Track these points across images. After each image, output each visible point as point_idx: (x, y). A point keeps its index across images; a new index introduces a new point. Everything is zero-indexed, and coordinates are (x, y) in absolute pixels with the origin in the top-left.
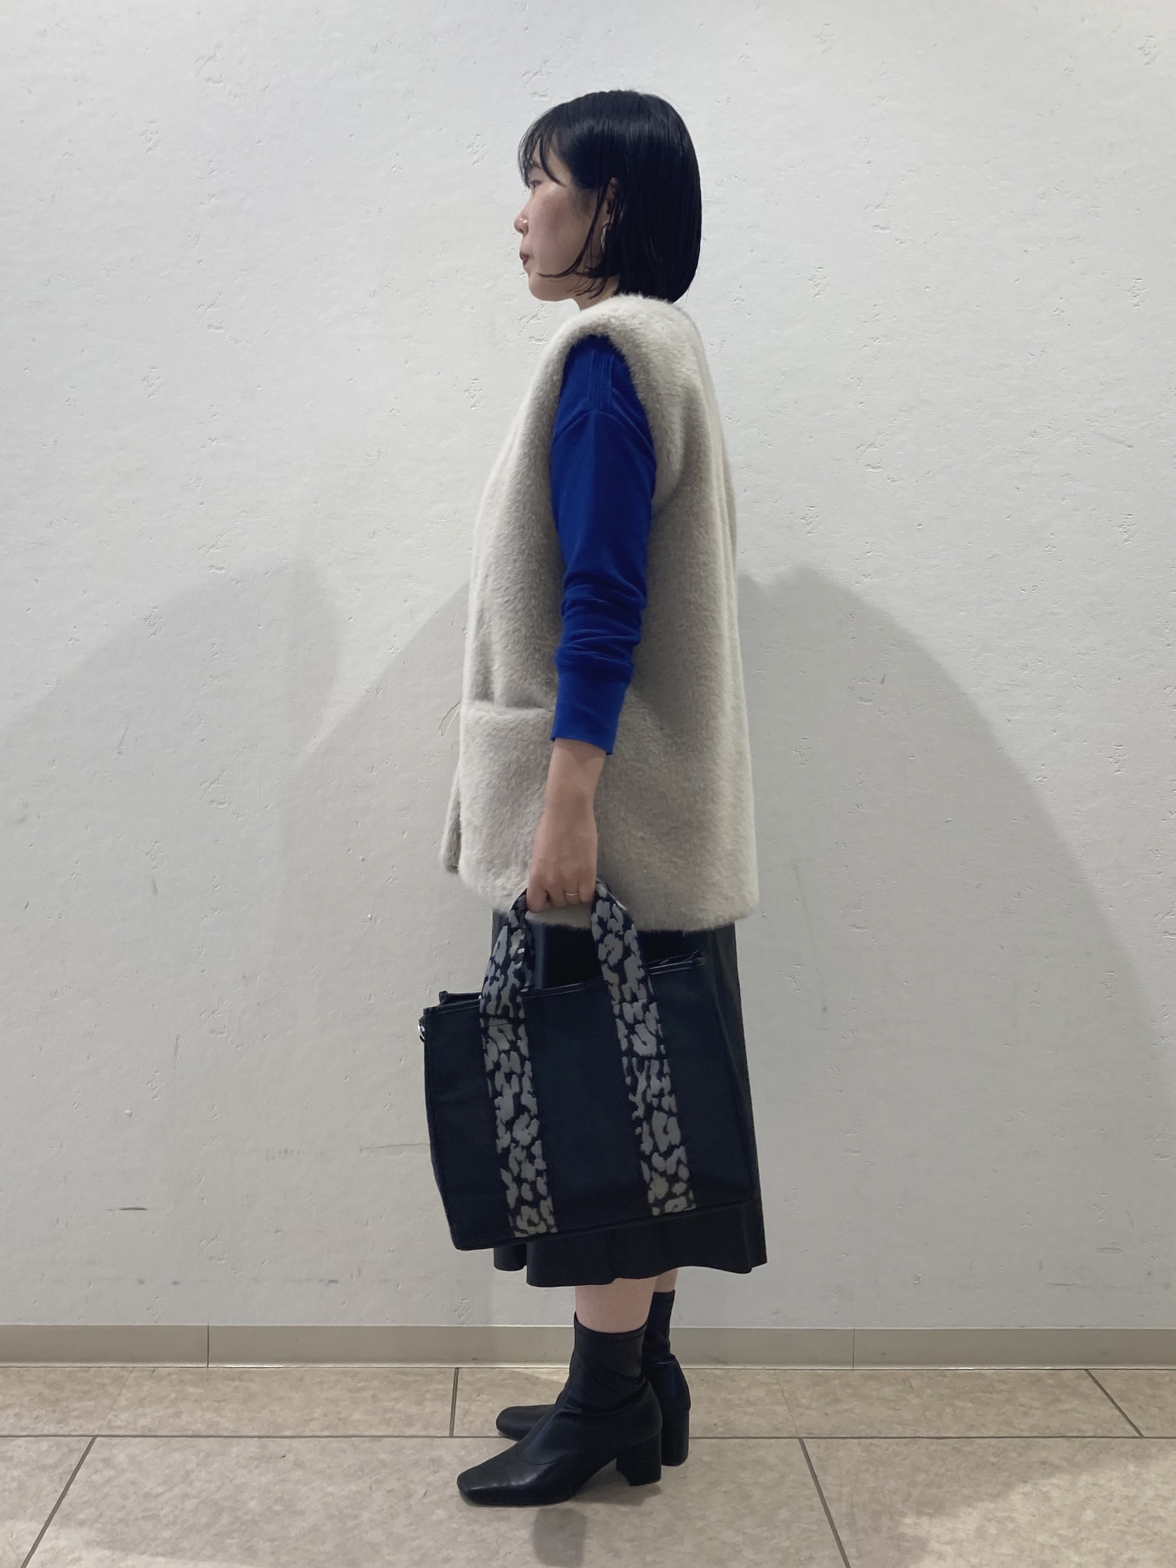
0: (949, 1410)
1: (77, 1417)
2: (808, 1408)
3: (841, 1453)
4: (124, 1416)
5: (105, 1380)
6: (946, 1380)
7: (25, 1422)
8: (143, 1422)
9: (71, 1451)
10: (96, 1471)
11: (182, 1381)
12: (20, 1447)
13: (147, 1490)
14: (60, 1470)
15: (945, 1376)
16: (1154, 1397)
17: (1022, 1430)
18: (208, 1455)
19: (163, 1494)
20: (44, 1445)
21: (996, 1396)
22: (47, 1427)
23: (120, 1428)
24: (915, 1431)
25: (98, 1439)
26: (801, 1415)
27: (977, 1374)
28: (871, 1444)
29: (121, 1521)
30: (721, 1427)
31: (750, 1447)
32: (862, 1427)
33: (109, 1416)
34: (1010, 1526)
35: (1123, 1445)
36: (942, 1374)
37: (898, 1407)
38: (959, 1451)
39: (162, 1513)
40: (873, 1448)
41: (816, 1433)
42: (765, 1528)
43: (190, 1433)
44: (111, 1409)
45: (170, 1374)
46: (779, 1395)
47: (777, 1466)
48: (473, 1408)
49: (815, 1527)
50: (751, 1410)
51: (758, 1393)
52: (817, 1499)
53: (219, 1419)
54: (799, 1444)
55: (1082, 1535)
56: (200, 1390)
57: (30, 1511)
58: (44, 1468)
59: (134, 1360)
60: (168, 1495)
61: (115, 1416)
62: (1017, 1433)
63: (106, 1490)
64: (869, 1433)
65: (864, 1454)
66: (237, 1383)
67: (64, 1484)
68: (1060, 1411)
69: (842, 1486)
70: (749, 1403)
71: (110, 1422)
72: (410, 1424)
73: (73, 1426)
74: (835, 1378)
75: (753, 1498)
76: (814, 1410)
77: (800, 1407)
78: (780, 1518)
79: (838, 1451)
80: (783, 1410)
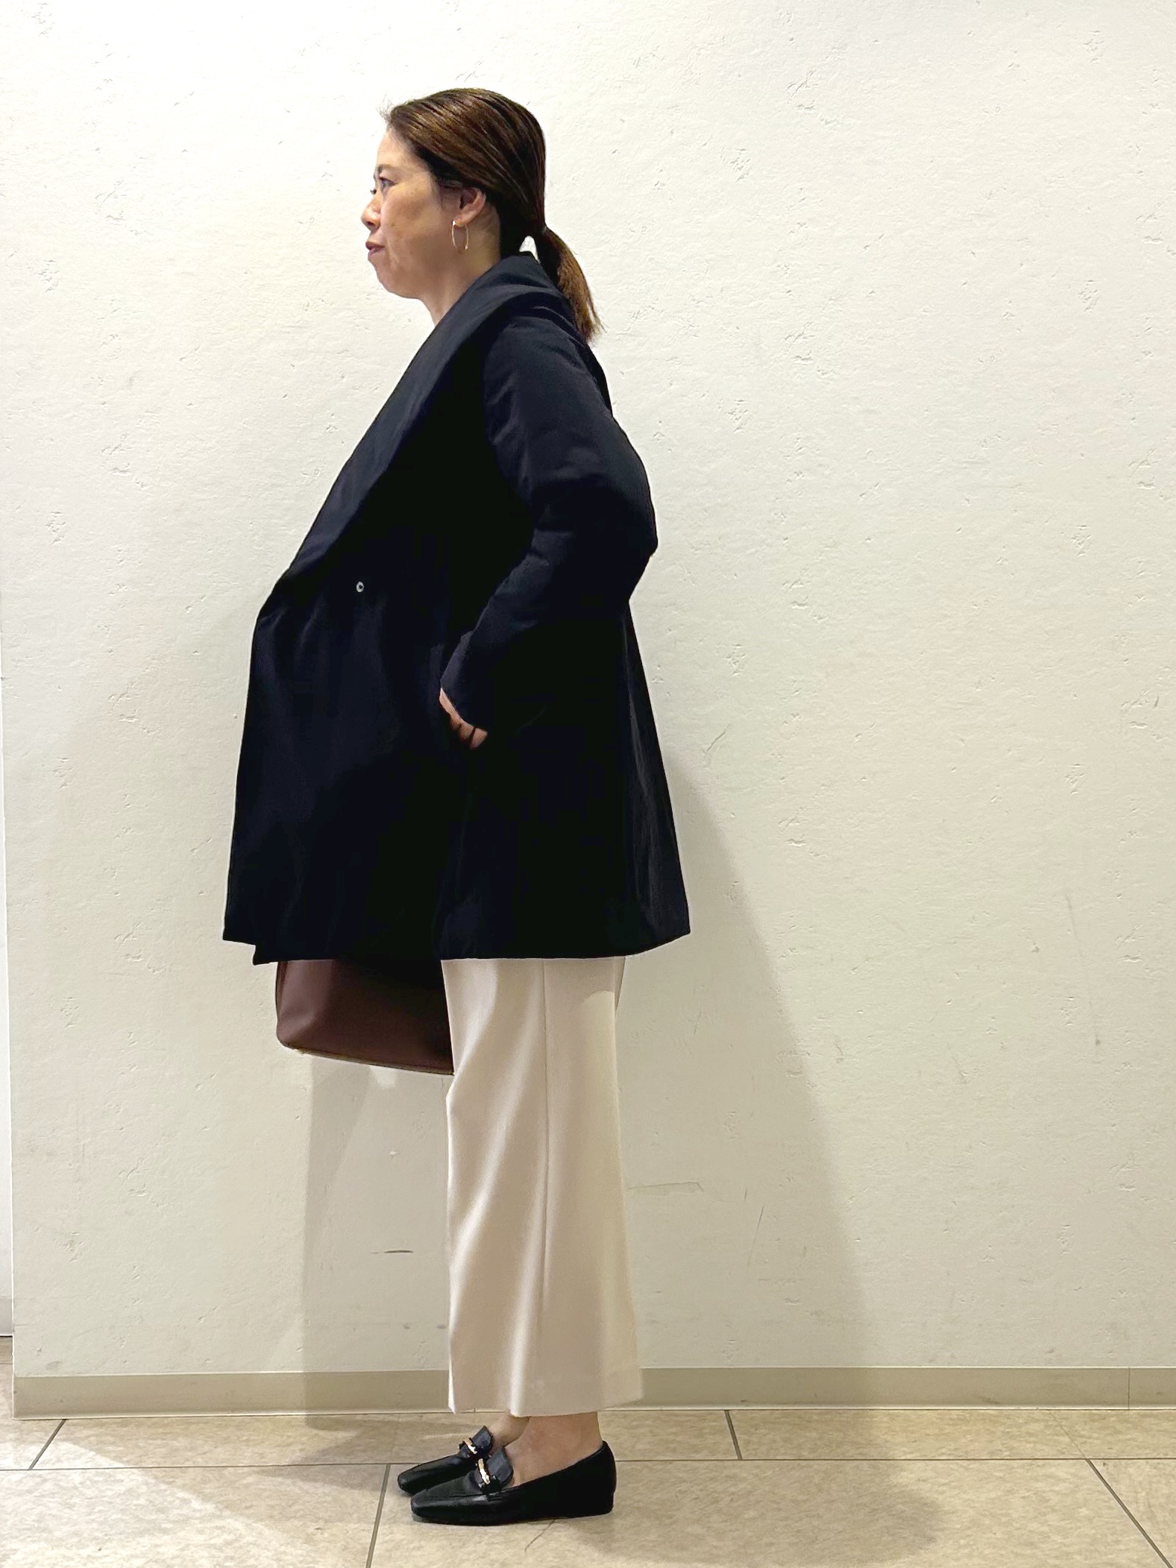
1: (360, 1451)
2: (1090, 1438)
3: (1131, 1470)
4: (409, 1449)
7: (311, 1455)
9: (372, 1475)
12: (320, 1473)
14: (367, 1488)
20: (342, 1471)
22: (336, 1459)
25: (392, 1466)
26: (1085, 1442)
28: (1159, 1463)
30: (1006, 1451)
31: (1039, 1466)
32: (1148, 1451)
40: (1161, 1466)
41: (1102, 1456)
42: (1067, 1522)
44: (393, 1444)
46: (1058, 1428)
47: (1067, 1479)
48: (754, 1439)
50: (1032, 1439)
51: (1034, 1427)
54: (1086, 1463)
64: (1154, 1455)
65: (1154, 1471)
69: (1136, 1492)
70: (1031, 1435)
72: (696, 1452)
74: (1112, 1416)
75: (1051, 1501)
76: (1097, 1439)
77: (1081, 1436)
78: (1081, 1514)
79: (1126, 1468)
80: (1067, 1439)
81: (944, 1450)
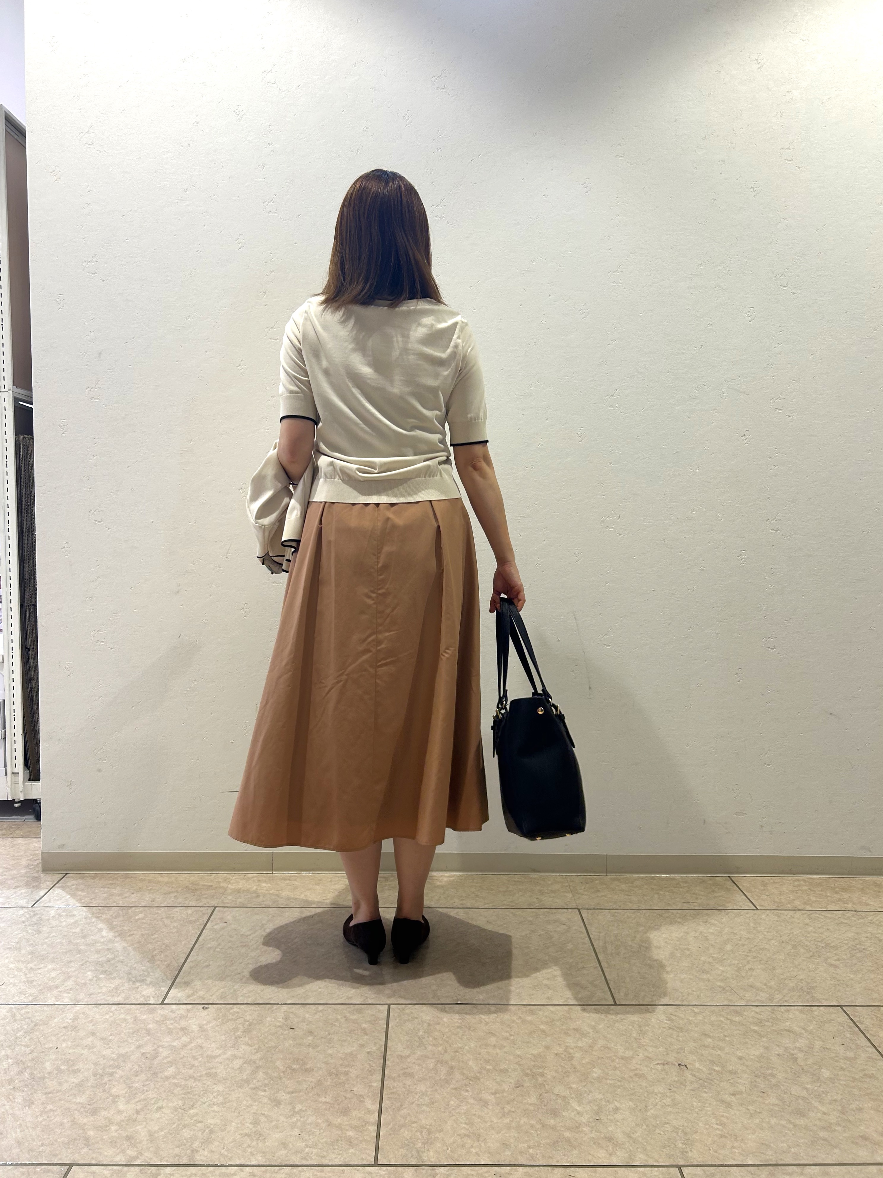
0: (656, 896)
1: (206, 898)
2: (583, 894)
3: (600, 917)
4: (230, 897)
5: (220, 880)
6: (655, 881)
7: (180, 900)
8: (239, 900)
9: (204, 914)
10: (216, 924)
11: (259, 880)
12: (177, 912)
13: (242, 933)
14: (198, 923)
15: (655, 879)
16: (764, 890)
17: (695, 906)
18: (273, 916)
19: (250, 935)
20: (190, 911)
21: (681, 889)
22: (191, 903)
23: (228, 903)
24: (639, 906)
25: (217, 909)
26: (579, 898)
27: (671, 878)
28: (615, 912)
29: (230, 948)
30: (538, 903)
31: (552, 913)
32: (611, 904)
33: (223, 898)
34: (688, 952)
35: (747, 913)
36: (653, 878)
37: (630, 894)
38: (662, 916)
39: (251, 944)
40: (616, 914)
41: (587, 907)
42: (560, 953)
43: (264, 906)
44: (223, 894)
45: (253, 877)
46: (568, 888)
47: (566, 922)
49: (586, 953)
50: (553, 895)
51: (556, 887)
52: (587, 939)
53: (279, 899)
54: (577, 912)
55: (724, 957)
56: (269, 885)
57: (183, 943)
58: (190, 922)
59: (234, 870)
60: (254, 935)
61: (225, 898)
62: (692, 907)
63: (221, 933)
64: (614, 907)
65: (612, 917)
66: (288, 882)
67: (201, 930)
68: (715, 897)
69: (600, 933)
70: (552, 892)
71: (223, 901)
73: (204, 902)
74: (597, 880)
75: (554, 938)
76: (586, 895)
77: (579, 894)
78: (568, 948)
79: (597, 915)
80: (570, 895)
81: (505, 902)
